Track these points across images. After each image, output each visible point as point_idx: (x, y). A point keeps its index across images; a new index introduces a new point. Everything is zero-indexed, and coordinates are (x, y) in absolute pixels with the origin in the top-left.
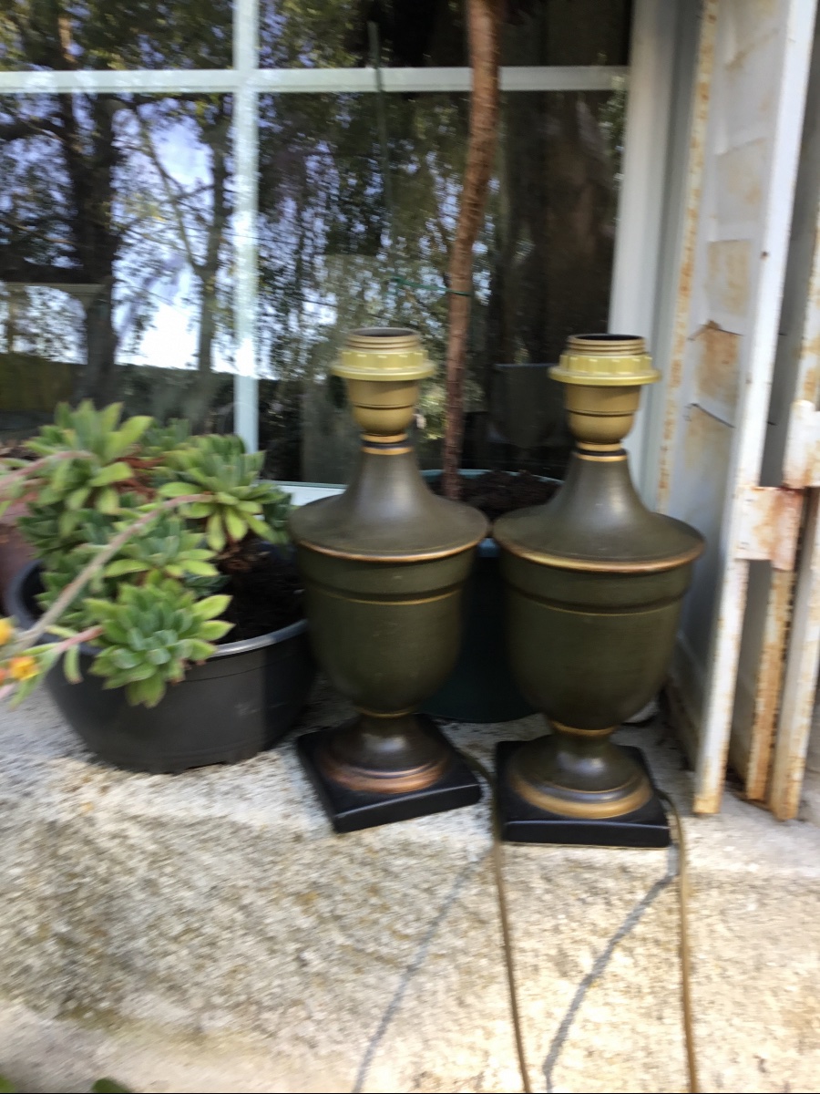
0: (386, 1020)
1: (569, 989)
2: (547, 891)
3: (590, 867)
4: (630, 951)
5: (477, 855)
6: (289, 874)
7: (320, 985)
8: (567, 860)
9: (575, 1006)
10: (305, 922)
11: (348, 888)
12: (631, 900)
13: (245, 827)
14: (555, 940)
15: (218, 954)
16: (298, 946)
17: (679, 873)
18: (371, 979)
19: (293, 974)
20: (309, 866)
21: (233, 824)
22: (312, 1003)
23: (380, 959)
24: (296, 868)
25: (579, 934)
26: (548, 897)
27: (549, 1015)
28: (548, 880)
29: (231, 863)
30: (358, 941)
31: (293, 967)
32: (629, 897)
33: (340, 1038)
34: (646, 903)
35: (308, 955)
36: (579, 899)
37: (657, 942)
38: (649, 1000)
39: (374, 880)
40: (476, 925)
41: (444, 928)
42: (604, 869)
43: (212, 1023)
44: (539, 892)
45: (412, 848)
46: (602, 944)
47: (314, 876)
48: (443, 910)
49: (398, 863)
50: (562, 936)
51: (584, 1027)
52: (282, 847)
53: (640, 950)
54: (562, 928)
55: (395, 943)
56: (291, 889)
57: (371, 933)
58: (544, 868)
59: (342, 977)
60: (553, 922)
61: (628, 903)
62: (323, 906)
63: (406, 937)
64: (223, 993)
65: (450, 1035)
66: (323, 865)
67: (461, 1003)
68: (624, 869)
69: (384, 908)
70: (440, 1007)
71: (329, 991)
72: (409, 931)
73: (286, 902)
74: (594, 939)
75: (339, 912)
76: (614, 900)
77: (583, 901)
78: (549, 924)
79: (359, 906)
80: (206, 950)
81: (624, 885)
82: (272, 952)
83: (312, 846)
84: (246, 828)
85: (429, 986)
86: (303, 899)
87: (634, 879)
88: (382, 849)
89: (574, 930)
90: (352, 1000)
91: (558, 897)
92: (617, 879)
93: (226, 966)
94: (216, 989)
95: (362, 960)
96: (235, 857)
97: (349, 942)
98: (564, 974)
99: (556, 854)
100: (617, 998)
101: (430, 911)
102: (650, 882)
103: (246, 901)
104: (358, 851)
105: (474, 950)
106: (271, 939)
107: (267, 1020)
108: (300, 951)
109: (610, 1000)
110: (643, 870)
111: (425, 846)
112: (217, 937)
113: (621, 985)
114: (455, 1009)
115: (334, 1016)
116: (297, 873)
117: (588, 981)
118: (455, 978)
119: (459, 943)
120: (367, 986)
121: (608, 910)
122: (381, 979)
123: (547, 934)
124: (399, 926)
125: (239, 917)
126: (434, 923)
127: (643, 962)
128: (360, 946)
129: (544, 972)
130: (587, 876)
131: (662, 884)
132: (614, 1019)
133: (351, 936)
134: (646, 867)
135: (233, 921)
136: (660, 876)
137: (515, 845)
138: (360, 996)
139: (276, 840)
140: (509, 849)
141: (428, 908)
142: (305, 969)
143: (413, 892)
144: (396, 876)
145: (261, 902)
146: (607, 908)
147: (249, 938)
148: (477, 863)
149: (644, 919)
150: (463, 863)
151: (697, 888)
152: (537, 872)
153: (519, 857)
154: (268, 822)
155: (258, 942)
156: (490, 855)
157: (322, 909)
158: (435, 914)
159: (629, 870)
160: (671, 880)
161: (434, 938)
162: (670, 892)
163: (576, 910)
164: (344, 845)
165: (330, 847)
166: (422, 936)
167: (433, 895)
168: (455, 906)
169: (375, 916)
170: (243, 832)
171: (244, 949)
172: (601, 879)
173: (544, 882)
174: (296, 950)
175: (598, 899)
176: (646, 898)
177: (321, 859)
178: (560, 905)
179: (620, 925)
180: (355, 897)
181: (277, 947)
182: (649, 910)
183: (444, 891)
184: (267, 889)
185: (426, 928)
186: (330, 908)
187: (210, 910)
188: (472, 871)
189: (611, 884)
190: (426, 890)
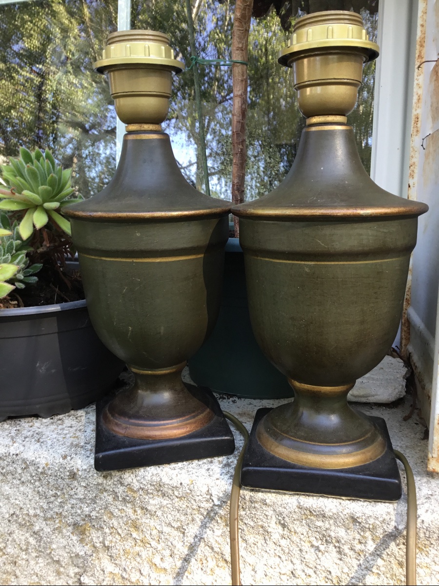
2: (283, 537)
3: (323, 516)
5: (219, 499)
6: (68, 507)
8: (301, 507)
10: (80, 550)
11: (114, 522)
12: (363, 551)
13: (33, 463)
15: (18, 572)
16: (77, 570)
17: (407, 527)
20: (82, 500)
21: (24, 461)
24: (73, 501)
26: (283, 542)
28: (284, 526)
30: (124, 570)
32: (358, 547)
34: (377, 554)
35: (86, 579)
36: (312, 546)
39: (133, 517)
40: (221, 564)
41: (194, 563)
42: (335, 518)
44: (275, 536)
45: (165, 489)
47: (86, 510)
48: (192, 548)
49: (154, 503)
52: (62, 483)
55: (154, 575)
56: (71, 520)
57: (134, 564)
58: (281, 514)
60: (290, 567)
61: (359, 553)
62: (95, 536)
63: (164, 570)
66: (94, 500)
68: (354, 520)
69: (144, 543)
72: (165, 565)
73: (67, 531)
75: (107, 543)
76: (346, 549)
77: (317, 549)
78: (286, 568)
79: (123, 539)
80: (9, 568)
81: (354, 534)
82: (58, 574)
83: (83, 484)
86: (79, 529)
87: (363, 529)
88: (140, 489)
92: (347, 529)
96: (27, 489)
97: (117, 571)
99: (289, 501)
102: (380, 533)
103: (37, 528)
104: (120, 490)
106: (58, 562)
108: (79, 575)
110: (371, 521)
111: (174, 488)
112: (18, 557)
121: (341, 559)
124: (157, 560)
125: (32, 541)
126: (186, 560)
128: (125, 574)
130: (319, 524)
131: (392, 536)
133: (117, 565)
135: (28, 543)
136: (390, 529)
137: (252, 490)
139: (57, 477)
140: (246, 493)
141: (179, 546)
143: (166, 529)
144: (153, 515)
145: (47, 530)
146: (339, 556)
147: (40, 560)
148: (220, 506)
149: (374, 570)
150: (208, 506)
151: (427, 542)
152: (274, 517)
153: (256, 502)
154: (50, 460)
155: (48, 564)
156: (230, 499)
157: (95, 540)
158: (186, 551)
159: (360, 520)
160: (400, 533)
161: (186, 574)
162: (398, 545)
163: (311, 556)
164: (109, 483)
165: (98, 484)
166: (177, 570)
167: (184, 533)
168: (202, 544)
169: (137, 549)
170: (32, 468)
171: (37, 569)
172: (333, 528)
173: (280, 527)
174: (76, 574)
175: (331, 546)
176: (376, 549)
177: (91, 495)
178: (296, 551)
179: (352, 576)
180: (120, 531)
181: (62, 569)
182: (380, 562)
183: (193, 530)
184: (52, 518)
185: (179, 564)
186: (101, 539)
187: (10, 534)
188: (216, 514)
189: (341, 533)
190: (178, 529)
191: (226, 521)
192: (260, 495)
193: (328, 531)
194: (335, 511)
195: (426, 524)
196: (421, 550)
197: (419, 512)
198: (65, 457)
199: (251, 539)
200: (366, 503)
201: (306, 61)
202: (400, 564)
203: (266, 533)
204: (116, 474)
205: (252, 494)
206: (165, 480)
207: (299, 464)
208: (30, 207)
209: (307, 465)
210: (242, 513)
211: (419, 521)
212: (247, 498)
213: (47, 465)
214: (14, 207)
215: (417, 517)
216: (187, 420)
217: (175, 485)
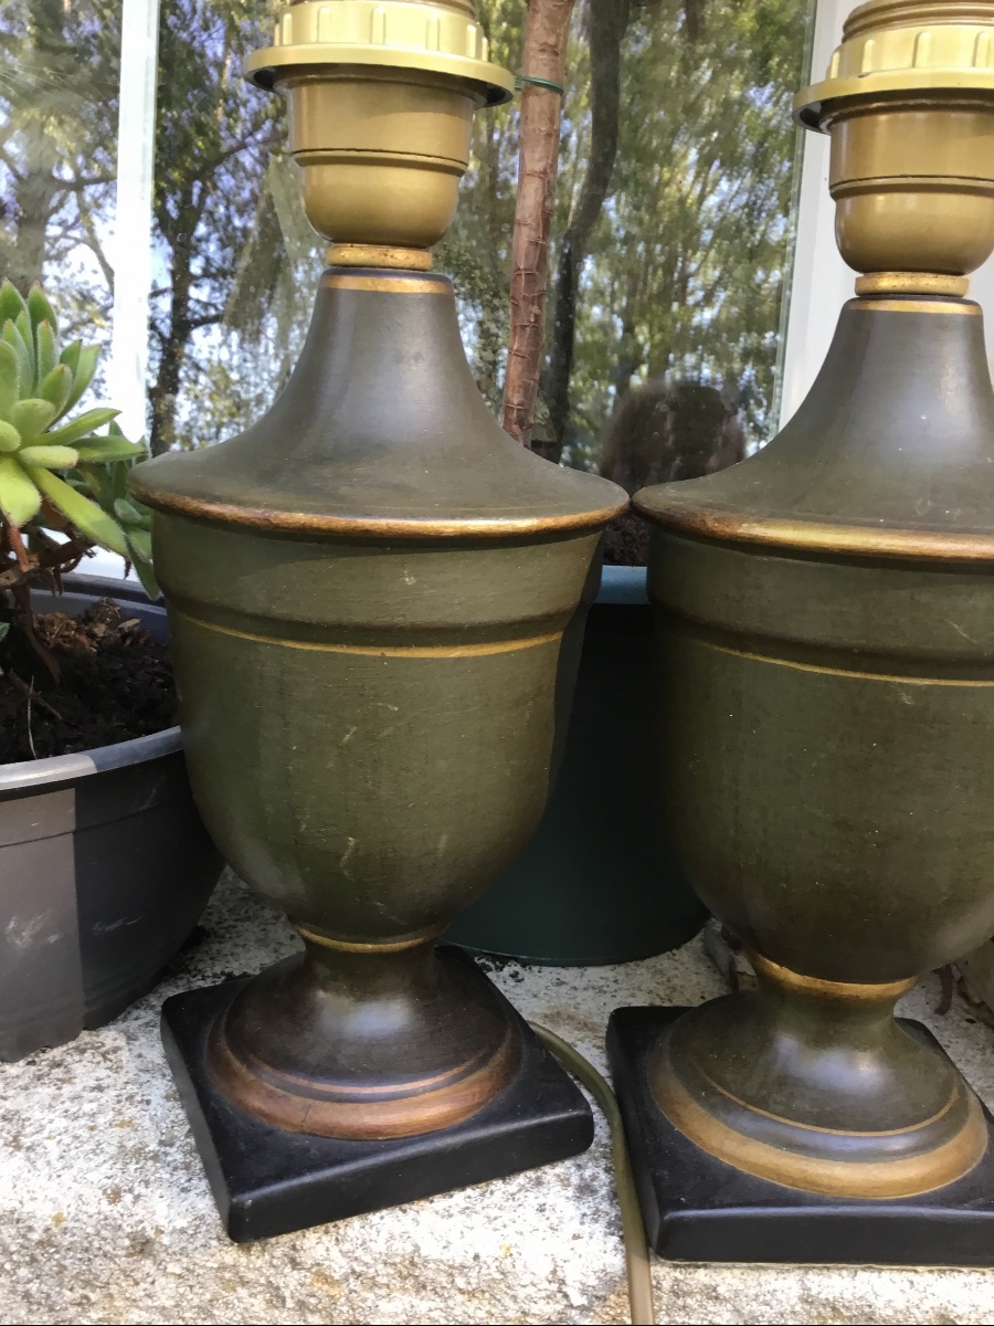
5: (586, 1290)
8: (807, 1299)
13: (12, 1217)
45: (429, 1272)
49: (392, 1307)
52: (103, 1268)
83: (175, 1267)
84: (16, 1221)
88: (351, 1274)
99: (779, 1288)
104: (291, 1281)
111: (453, 1270)
137: (681, 1267)
139: (90, 1253)
140: (665, 1273)
148: (584, 1310)
150: (550, 1309)
153: (689, 1294)
154: (67, 1205)
164: (255, 1263)
165: (223, 1267)
192: (702, 1276)
194: (900, 1304)
198: (115, 1196)
204: (281, 1244)
205: (677, 1274)
206: (430, 1249)
207: (809, 1192)
212: (666, 1285)
213: (58, 1219)
217: (458, 1261)
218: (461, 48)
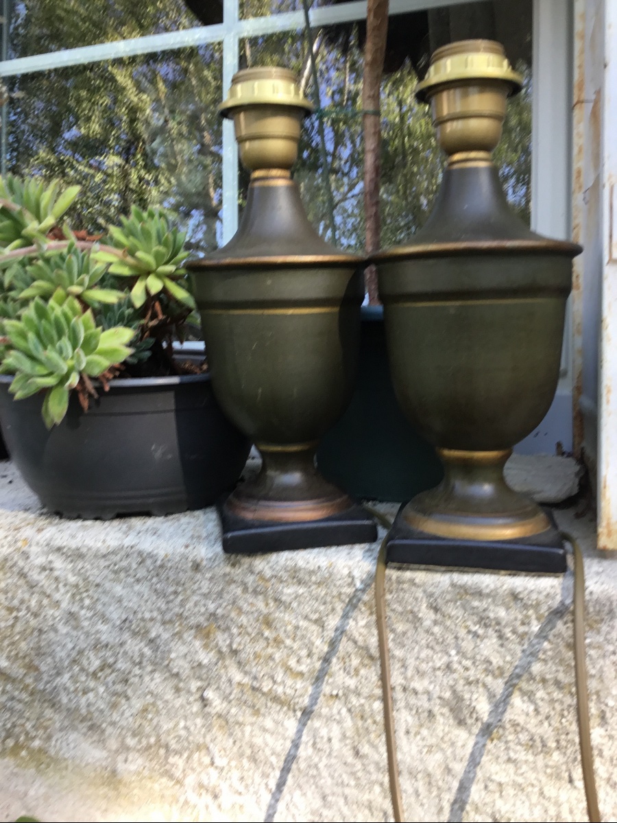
0: (286, 770)
1: (465, 740)
2: (435, 623)
3: (479, 594)
4: (529, 696)
5: (362, 582)
6: (190, 605)
7: (221, 727)
8: (453, 585)
9: (474, 762)
10: (205, 657)
11: (243, 619)
12: (526, 633)
13: (150, 555)
14: (448, 680)
15: (129, 693)
16: (199, 684)
17: (574, 602)
18: (269, 723)
19: (196, 715)
20: (206, 596)
21: (140, 553)
22: (215, 750)
23: (276, 699)
24: (195, 598)
25: (472, 674)
26: (436, 629)
27: (448, 770)
28: (436, 610)
29: (140, 595)
30: (255, 678)
31: (196, 707)
32: (521, 629)
33: (241, 788)
34: (542, 635)
35: (210, 694)
36: (469, 632)
37: (558, 683)
38: (556, 756)
39: (265, 611)
40: (366, 661)
41: (335, 664)
42: (492, 595)
43: (126, 766)
44: (427, 623)
45: (301, 575)
46: (498, 686)
47: (212, 607)
48: (333, 644)
49: (288, 591)
50: (456, 676)
51: (486, 787)
52: (183, 577)
53: (540, 694)
54: (455, 666)
55: (289, 682)
56: (193, 621)
57: (266, 670)
58: (431, 595)
59: (241, 719)
60: (445, 659)
61: (522, 637)
62: (221, 639)
63: (301, 674)
64: (134, 735)
65: (347, 791)
66: (220, 595)
67: (357, 753)
68: (515, 596)
69: (278, 642)
70: (336, 757)
71: (231, 735)
72: (303, 668)
73: (188, 636)
74: (489, 679)
75: (234, 646)
76: (508, 632)
77: (476, 635)
78: (440, 661)
79: (254, 640)
80: (119, 687)
81: (516, 614)
82: (177, 690)
83: (208, 575)
84: (152, 557)
85: (324, 732)
86: (203, 632)
87: (526, 607)
88: (272, 576)
89: (467, 669)
90: (252, 746)
91: (447, 628)
92: (508, 608)
93: (137, 704)
94: (129, 730)
95: (260, 701)
96: (143, 588)
97: (246, 680)
98: (461, 723)
99: (441, 580)
100: (521, 755)
101: (321, 647)
102: (544, 610)
103: (153, 635)
104: (250, 579)
105: (365, 691)
106: (177, 675)
107: (173, 765)
108: (202, 689)
109: (512, 754)
110: (534, 596)
111: (312, 573)
112: (129, 673)
113: (524, 737)
114: (350, 759)
115: (233, 763)
116: (196, 605)
117: (487, 731)
118: (348, 723)
119: (351, 682)
120: (265, 730)
121: (502, 645)
122: (277, 723)
123: (439, 673)
124: (292, 662)
125: (147, 651)
126: (326, 660)
127: (545, 709)
128: (256, 684)
129: (440, 719)
130: (476, 603)
131: (558, 613)
132: (520, 780)
133: (246, 673)
134: (540, 593)
135: (142, 655)
136: (555, 603)
137: (399, 569)
138: (258, 741)
139: (178, 570)
140: (393, 574)
141: (318, 642)
142: (207, 709)
143: (303, 623)
144: (287, 607)
145: (166, 636)
146: (500, 642)
147: (157, 675)
148: (363, 591)
149: (541, 656)
150: (350, 591)
151: (598, 618)
152: (424, 600)
153: (403, 582)
154: (170, 551)
155: (165, 679)
156: (374, 580)
157: (221, 643)
158: (326, 649)
159: (521, 596)
160: (567, 608)
161: (327, 677)
162: (566, 623)
163: (468, 644)
164: (237, 572)
165: (225, 575)
166: (316, 674)
167: (323, 627)
168: (344, 639)
169: (270, 650)
170: (149, 562)
171: (152, 686)
172: (492, 607)
173: (432, 612)
174: (199, 689)
175: (490, 631)
176: (541, 630)
177: (217, 589)
178: (450, 639)
179: (516, 663)
180: (250, 630)
181: (181, 685)
182: (546, 645)
183: (333, 622)
184: (171, 621)
185: (318, 665)
186: (228, 642)
187: (122, 645)
188: (359, 600)
189: (502, 613)
190: (316, 622)
191: (370, 608)
192: (408, 574)
193: (486, 612)
194: (492, 586)
195: (595, 597)
196: (591, 627)
197: (587, 584)
198: (187, 546)
199: (400, 627)
200: (527, 578)
201: (445, 95)
202: (568, 646)
203: (416, 620)
204: (246, 561)
205: (399, 573)
206: (301, 563)
208: (143, 272)
209: (460, 537)
210: (388, 597)
211: (587, 592)
212: (394, 577)
213: (166, 556)
214: (125, 271)
215: (584, 589)
216: (323, 502)
217: (312, 569)
218: (288, 92)
